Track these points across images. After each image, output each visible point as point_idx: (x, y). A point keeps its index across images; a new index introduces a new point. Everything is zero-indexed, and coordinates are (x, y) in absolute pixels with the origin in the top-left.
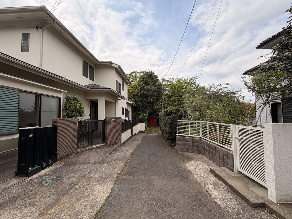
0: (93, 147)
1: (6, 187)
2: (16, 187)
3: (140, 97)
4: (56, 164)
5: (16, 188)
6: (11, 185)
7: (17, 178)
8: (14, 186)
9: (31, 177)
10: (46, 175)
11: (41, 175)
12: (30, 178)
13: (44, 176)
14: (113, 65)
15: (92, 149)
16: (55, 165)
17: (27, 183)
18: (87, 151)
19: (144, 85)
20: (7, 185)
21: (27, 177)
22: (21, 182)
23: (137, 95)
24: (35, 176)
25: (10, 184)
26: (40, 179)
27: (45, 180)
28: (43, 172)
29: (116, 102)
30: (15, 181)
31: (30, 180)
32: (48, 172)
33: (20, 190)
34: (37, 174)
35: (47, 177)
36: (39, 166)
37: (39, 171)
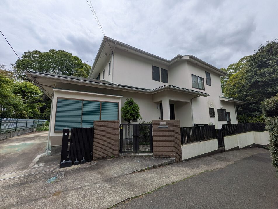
0: (137, 154)
3: (249, 89)
14: (184, 58)
15: (135, 157)
18: (129, 157)
19: (256, 69)
23: (243, 87)
29: (191, 101)
36: (71, 161)
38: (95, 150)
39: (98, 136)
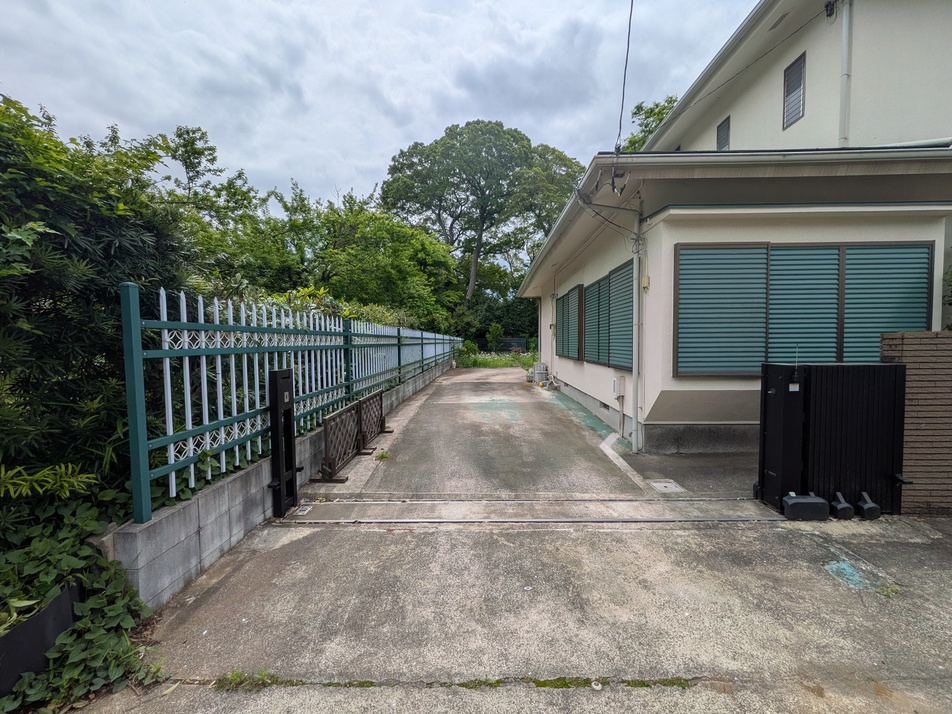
1: (729, 517)
2: (749, 529)
4: (895, 522)
5: (749, 533)
6: (740, 517)
7: (758, 506)
8: (746, 524)
9: (793, 523)
10: (844, 543)
11: (827, 534)
12: (789, 525)
13: (836, 541)
16: (890, 524)
17: (778, 534)
20: (731, 512)
21: (782, 517)
22: (765, 524)
24: (805, 527)
25: (739, 513)
26: (821, 546)
27: (835, 558)
28: (836, 528)
30: (751, 510)
31: (790, 531)
32: (854, 535)
33: (758, 546)
34: (815, 524)
35: (847, 554)
36: (820, 500)
37: (823, 519)
38: (909, 469)
39: (919, 408)
